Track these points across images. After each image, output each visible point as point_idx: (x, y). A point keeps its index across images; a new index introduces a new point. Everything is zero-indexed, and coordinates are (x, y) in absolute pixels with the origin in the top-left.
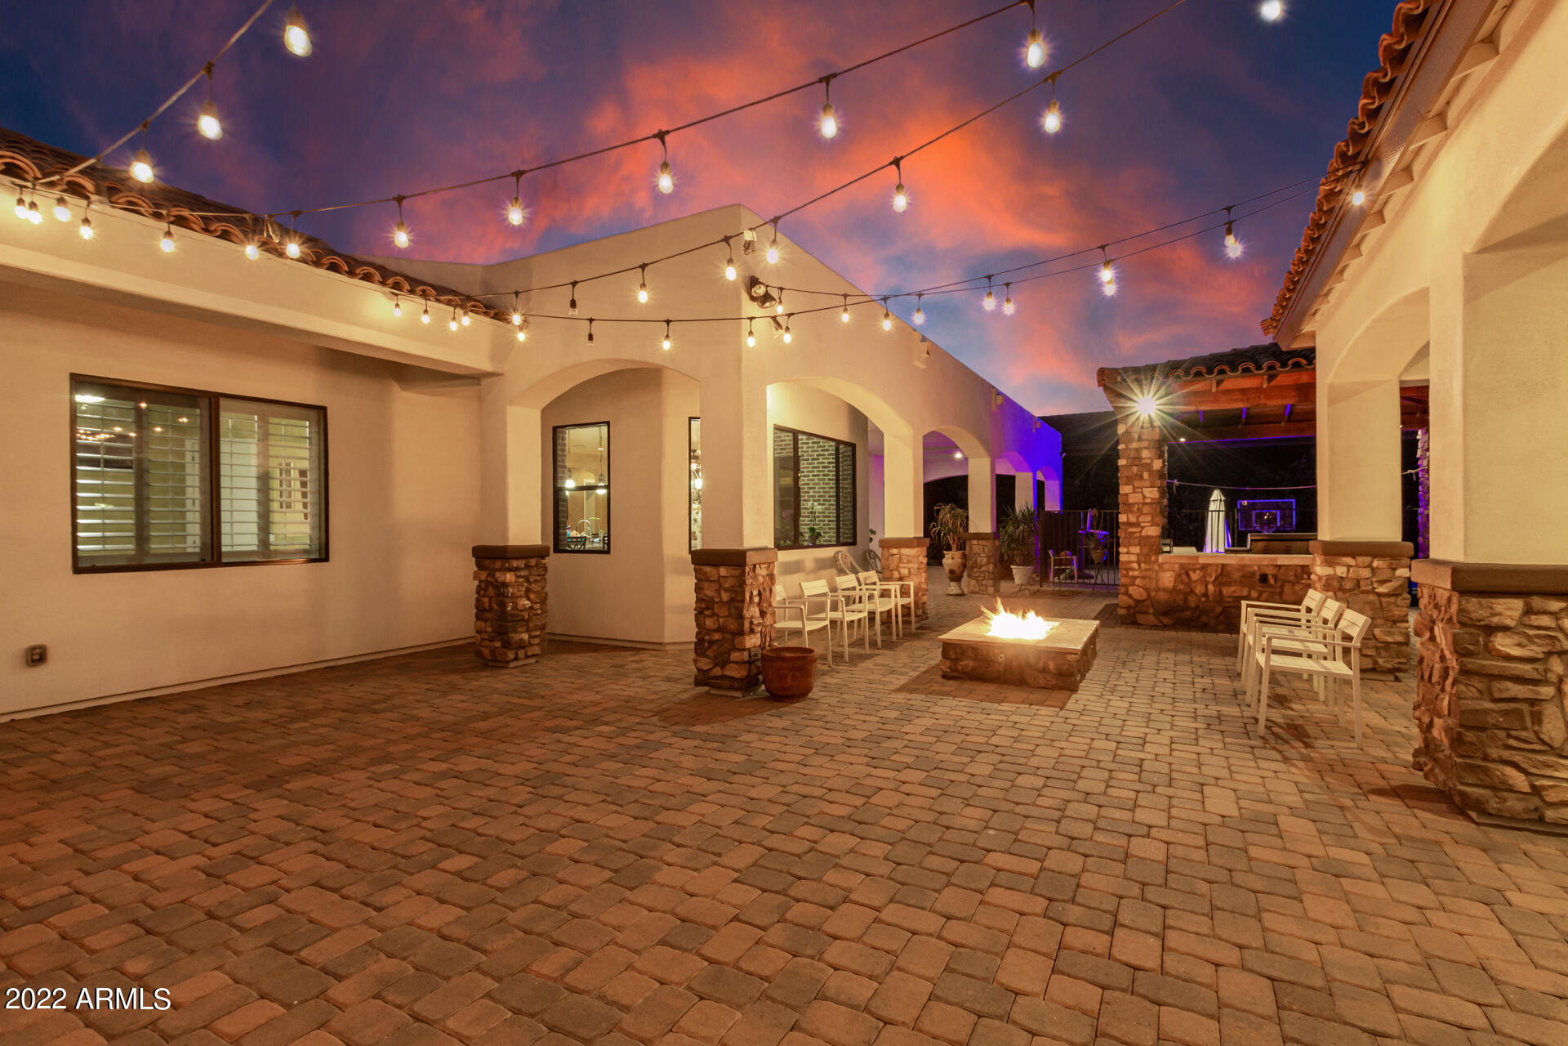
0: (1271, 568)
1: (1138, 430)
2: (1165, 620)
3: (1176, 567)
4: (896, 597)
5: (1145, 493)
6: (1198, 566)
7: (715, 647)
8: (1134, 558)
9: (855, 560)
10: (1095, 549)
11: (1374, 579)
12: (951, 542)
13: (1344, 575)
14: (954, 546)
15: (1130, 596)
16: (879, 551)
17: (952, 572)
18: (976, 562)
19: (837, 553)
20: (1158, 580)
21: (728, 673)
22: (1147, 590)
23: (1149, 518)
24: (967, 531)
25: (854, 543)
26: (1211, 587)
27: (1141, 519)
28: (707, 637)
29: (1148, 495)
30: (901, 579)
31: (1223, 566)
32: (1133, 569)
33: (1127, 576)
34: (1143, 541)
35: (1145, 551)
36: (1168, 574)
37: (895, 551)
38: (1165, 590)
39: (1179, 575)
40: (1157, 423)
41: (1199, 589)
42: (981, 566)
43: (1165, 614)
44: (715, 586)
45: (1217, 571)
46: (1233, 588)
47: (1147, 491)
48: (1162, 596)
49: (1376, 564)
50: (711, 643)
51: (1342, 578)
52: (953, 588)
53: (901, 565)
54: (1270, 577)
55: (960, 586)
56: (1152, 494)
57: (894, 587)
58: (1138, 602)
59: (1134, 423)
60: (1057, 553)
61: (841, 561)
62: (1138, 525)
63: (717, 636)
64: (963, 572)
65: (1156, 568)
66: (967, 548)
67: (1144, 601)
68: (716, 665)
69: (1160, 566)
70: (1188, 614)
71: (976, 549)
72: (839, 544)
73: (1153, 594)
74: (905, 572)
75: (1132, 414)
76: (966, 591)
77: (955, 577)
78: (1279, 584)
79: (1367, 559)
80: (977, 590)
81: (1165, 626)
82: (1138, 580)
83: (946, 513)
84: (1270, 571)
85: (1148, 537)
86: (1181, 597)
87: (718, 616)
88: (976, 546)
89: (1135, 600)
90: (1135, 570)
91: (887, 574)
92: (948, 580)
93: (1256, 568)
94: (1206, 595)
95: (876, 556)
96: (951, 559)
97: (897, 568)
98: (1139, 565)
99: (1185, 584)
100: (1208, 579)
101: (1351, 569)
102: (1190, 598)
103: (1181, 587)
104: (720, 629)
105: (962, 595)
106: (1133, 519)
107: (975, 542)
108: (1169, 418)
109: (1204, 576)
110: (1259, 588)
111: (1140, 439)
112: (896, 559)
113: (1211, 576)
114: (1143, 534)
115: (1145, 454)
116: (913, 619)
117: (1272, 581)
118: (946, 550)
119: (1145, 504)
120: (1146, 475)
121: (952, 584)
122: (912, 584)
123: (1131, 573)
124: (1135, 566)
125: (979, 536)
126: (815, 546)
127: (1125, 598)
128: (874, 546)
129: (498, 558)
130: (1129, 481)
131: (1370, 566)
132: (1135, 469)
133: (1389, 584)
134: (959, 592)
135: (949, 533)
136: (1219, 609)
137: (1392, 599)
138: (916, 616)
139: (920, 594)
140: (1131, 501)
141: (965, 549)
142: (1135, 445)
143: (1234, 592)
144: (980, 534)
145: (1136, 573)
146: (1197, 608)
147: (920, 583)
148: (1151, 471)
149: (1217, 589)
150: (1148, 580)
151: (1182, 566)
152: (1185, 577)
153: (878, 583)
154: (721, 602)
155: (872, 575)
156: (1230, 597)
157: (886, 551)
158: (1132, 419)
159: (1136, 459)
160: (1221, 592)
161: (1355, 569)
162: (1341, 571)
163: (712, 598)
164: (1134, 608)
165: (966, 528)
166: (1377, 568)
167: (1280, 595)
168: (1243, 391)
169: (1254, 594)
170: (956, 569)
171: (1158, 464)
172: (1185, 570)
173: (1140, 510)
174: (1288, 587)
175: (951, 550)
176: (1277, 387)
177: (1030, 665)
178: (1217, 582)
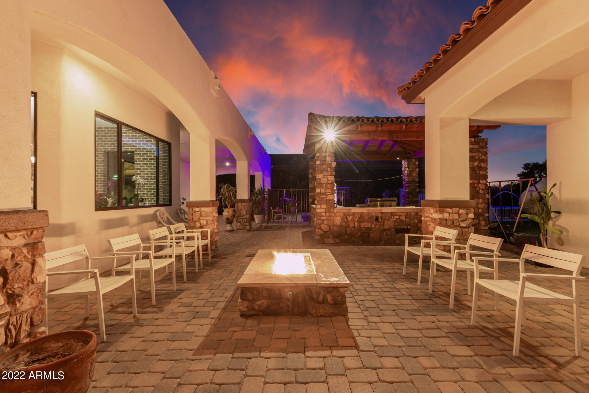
0: (380, 214)
1: (326, 147)
2: (337, 241)
3: (342, 214)
4: (198, 239)
5: (328, 178)
6: (351, 214)
8: (323, 210)
9: (170, 215)
10: (291, 206)
11: (460, 220)
12: (227, 204)
13: (448, 218)
14: (229, 206)
15: (321, 229)
16: (186, 209)
17: (228, 219)
18: (240, 214)
19: (157, 211)
20: (334, 221)
22: (329, 226)
23: (330, 191)
24: (236, 198)
25: (170, 205)
26: (356, 223)
27: (327, 191)
29: (330, 179)
30: (201, 227)
31: (361, 213)
32: (323, 216)
33: (320, 219)
35: (329, 206)
36: (338, 218)
37: (197, 209)
38: (337, 226)
39: (343, 218)
40: (334, 144)
41: (351, 225)
42: (243, 216)
43: (337, 237)
45: (359, 216)
46: (365, 224)
47: (329, 177)
48: (336, 229)
49: (461, 211)
51: (446, 219)
52: (228, 227)
53: (201, 218)
54: (379, 218)
55: (232, 226)
56: (331, 178)
57: (196, 234)
58: (325, 232)
59: (324, 143)
60: (274, 208)
61: (159, 217)
62: (325, 194)
64: (233, 219)
65: (333, 215)
66: (236, 206)
67: (327, 231)
69: (335, 214)
70: (346, 237)
71: (240, 207)
72: (158, 205)
73: (332, 228)
74: (203, 222)
75: (323, 139)
76: (235, 229)
77: (229, 221)
78: (383, 221)
79: (457, 209)
80: (241, 228)
81: (337, 243)
82: (325, 221)
83: (225, 188)
84: (379, 215)
86: (344, 228)
88: (240, 206)
89: (323, 231)
90: (324, 216)
91: (192, 224)
92: (226, 223)
93: (374, 214)
94: (354, 227)
95: (185, 212)
96: (227, 213)
97: (199, 220)
98: (326, 214)
99: (346, 222)
100: (355, 219)
101: (451, 215)
102: (347, 229)
103: (344, 224)
105: (233, 231)
106: (323, 191)
107: (240, 204)
109: (353, 218)
110: (375, 223)
111: (326, 152)
112: (198, 214)
113: (356, 219)
114: (328, 198)
115: (328, 159)
116: (209, 252)
117: (380, 220)
118: (225, 208)
119: (328, 183)
120: (329, 169)
121: (228, 225)
122: (209, 231)
123: (322, 218)
124: (324, 214)
125: (242, 201)
126: (137, 207)
127: (320, 230)
128: (184, 207)
130: (321, 172)
131: (458, 213)
132: (324, 166)
133: (466, 222)
134: (231, 229)
135: (226, 199)
136: (359, 234)
137: (467, 230)
138: (211, 250)
139: (214, 236)
140: (322, 182)
141: (234, 207)
142: (323, 154)
143: (366, 225)
144: (242, 199)
145: (324, 218)
146: (350, 234)
147: (214, 229)
148: (331, 168)
149: (359, 224)
150: (329, 221)
151: (344, 214)
152: (345, 219)
153: (186, 231)
155: (181, 226)
156: (364, 228)
157: (191, 209)
158: (322, 142)
159: (324, 161)
160: (360, 225)
161: (452, 214)
162: (446, 216)
164: (323, 235)
165: (235, 196)
166: (461, 214)
167: (383, 226)
168: (368, 132)
169: (373, 226)
170: (230, 217)
171: (334, 164)
172: (345, 216)
173: (326, 186)
174: (386, 222)
175: (227, 208)
176: (382, 131)
177: (312, 298)
178: (359, 221)
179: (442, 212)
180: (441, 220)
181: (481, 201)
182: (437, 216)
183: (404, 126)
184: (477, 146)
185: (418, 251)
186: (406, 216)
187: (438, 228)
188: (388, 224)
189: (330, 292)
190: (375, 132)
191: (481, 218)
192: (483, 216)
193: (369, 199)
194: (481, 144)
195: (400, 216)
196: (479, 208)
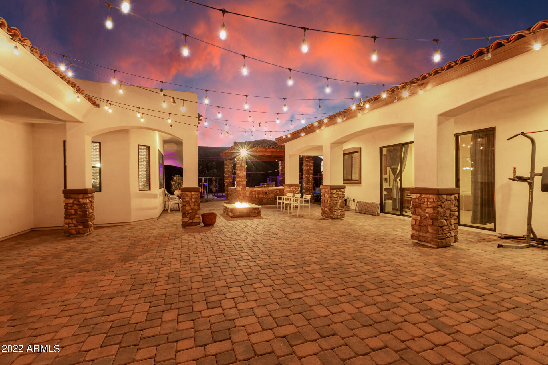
1: (242, 158)
3: (250, 191)
6: (254, 191)
7: (190, 215)
8: (241, 189)
10: (214, 188)
20: (246, 194)
21: (194, 221)
23: (244, 180)
26: (256, 195)
27: (242, 180)
28: (187, 212)
31: (259, 190)
33: (239, 194)
34: (243, 185)
35: (243, 187)
36: (248, 193)
38: (247, 197)
39: (250, 193)
40: (246, 157)
41: (254, 196)
44: (190, 198)
45: (257, 192)
50: (188, 214)
56: (244, 173)
59: (240, 157)
63: (190, 211)
68: (190, 219)
69: (246, 190)
75: (240, 154)
84: (267, 191)
85: (244, 184)
87: (191, 206)
93: (265, 191)
94: (255, 197)
104: (192, 209)
106: (240, 180)
108: (249, 155)
109: (255, 193)
115: (243, 164)
117: (267, 193)
119: (243, 176)
120: (243, 169)
124: (241, 191)
129: (81, 194)
130: (239, 170)
132: (241, 167)
133: (298, 191)
136: (258, 200)
140: (240, 175)
142: (241, 161)
145: (241, 193)
146: (254, 200)
148: (244, 168)
154: (192, 202)
159: (241, 165)
161: (293, 189)
163: (189, 201)
167: (269, 196)
168: (262, 151)
169: (264, 196)
170: (179, 195)
171: (246, 166)
172: (251, 192)
173: (242, 177)
174: (270, 194)
175: (177, 189)
176: (268, 151)
177: (251, 212)
178: (258, 194)
179: (290, 188)
180: (290, 191)
181: (310, 184)
182: (288, 189)
183: (278, 150)
184: (309, 160)
185: (282, 201)
186: (279, 191)
187: (288, 194)
188: (272, 195)
189: (256, 210)
190: (265, 151)
191: (311, 192)
192: (311, 191)
193: (262, 183)
194: (310, 159)
195: (277, 191)
196: (310, 187)
